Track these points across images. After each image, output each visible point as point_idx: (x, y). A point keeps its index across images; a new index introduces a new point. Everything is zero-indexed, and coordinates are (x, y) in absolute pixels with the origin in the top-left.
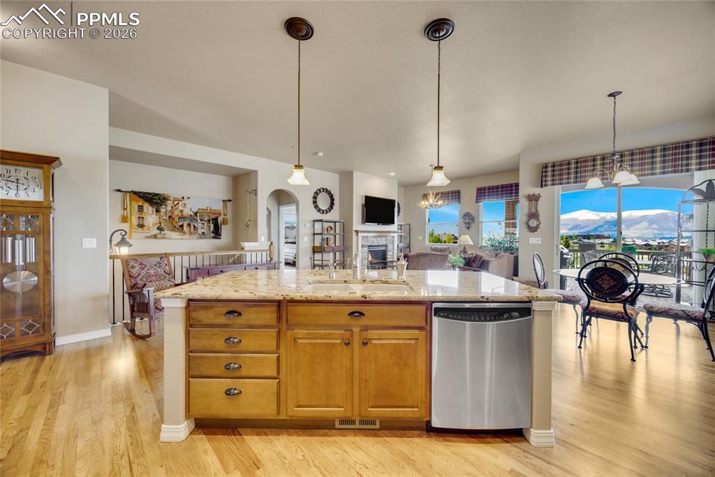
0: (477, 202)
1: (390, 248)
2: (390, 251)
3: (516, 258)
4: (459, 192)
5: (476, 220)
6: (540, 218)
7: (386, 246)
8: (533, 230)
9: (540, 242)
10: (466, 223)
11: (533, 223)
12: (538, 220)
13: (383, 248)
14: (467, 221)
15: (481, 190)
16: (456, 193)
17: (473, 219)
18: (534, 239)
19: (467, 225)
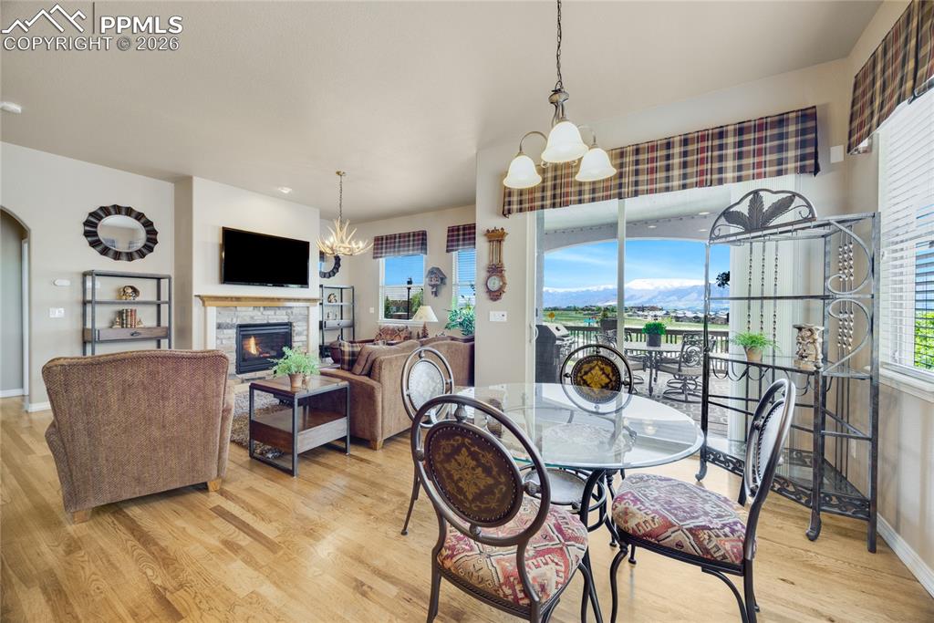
0: (447, 251)
1: (298, 327)
2: (299, 334)
3: (472, 348)
4: (424, 234)
5: (447, 281)
6: (506, 274)
7: (289, 324)
8: (495, 295)
9: (505, 319)
10: (433, 286)
11: (495, 284)
12: (502, 277)
13: (282, 330)
14: (433, 283)
15: (453, 231)
16: (419, 235)
17: (443, 279)
18: (497, 313)
19: (434, 290)
